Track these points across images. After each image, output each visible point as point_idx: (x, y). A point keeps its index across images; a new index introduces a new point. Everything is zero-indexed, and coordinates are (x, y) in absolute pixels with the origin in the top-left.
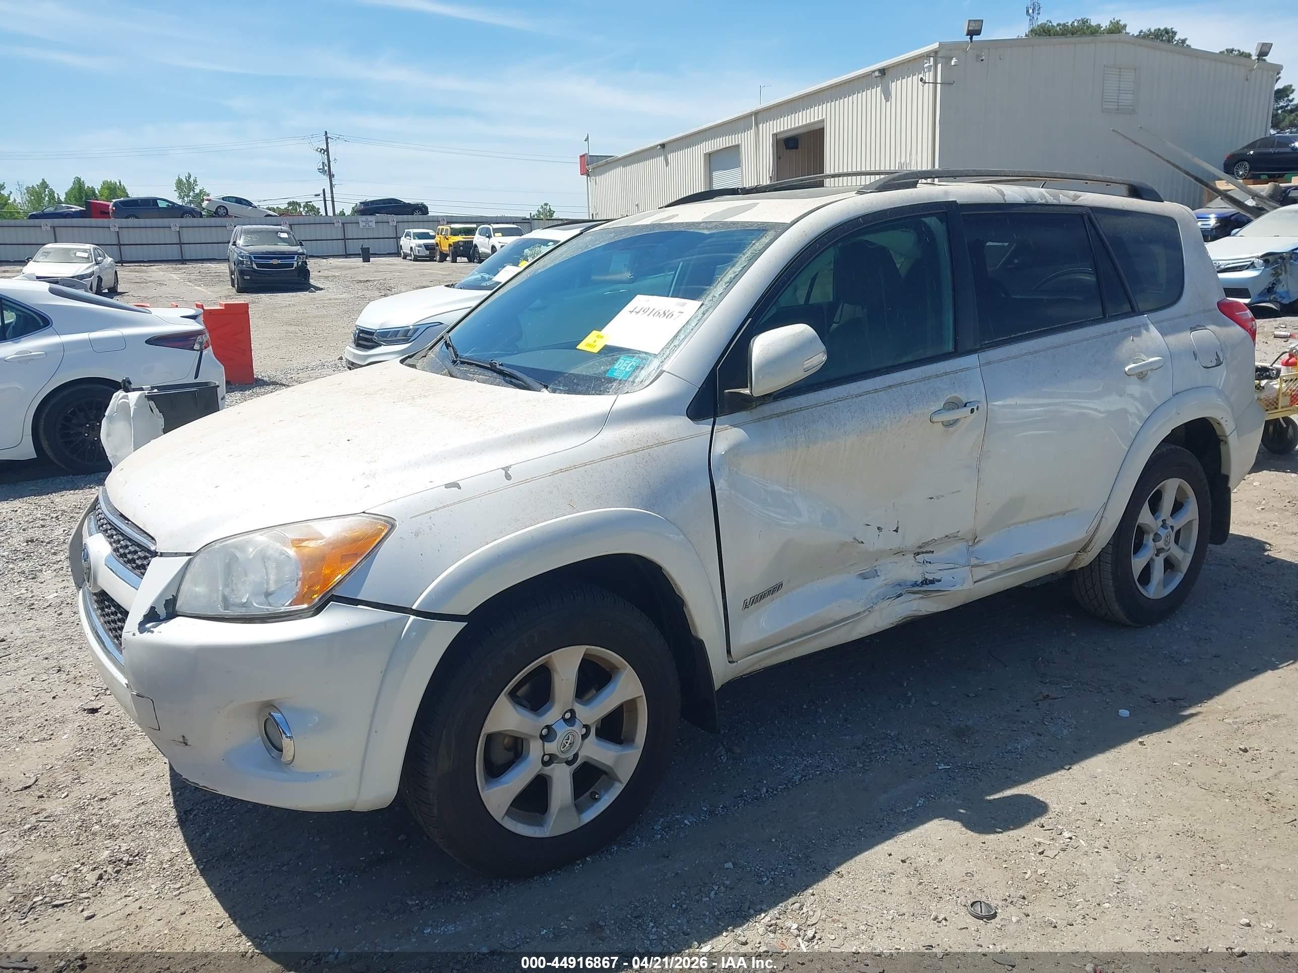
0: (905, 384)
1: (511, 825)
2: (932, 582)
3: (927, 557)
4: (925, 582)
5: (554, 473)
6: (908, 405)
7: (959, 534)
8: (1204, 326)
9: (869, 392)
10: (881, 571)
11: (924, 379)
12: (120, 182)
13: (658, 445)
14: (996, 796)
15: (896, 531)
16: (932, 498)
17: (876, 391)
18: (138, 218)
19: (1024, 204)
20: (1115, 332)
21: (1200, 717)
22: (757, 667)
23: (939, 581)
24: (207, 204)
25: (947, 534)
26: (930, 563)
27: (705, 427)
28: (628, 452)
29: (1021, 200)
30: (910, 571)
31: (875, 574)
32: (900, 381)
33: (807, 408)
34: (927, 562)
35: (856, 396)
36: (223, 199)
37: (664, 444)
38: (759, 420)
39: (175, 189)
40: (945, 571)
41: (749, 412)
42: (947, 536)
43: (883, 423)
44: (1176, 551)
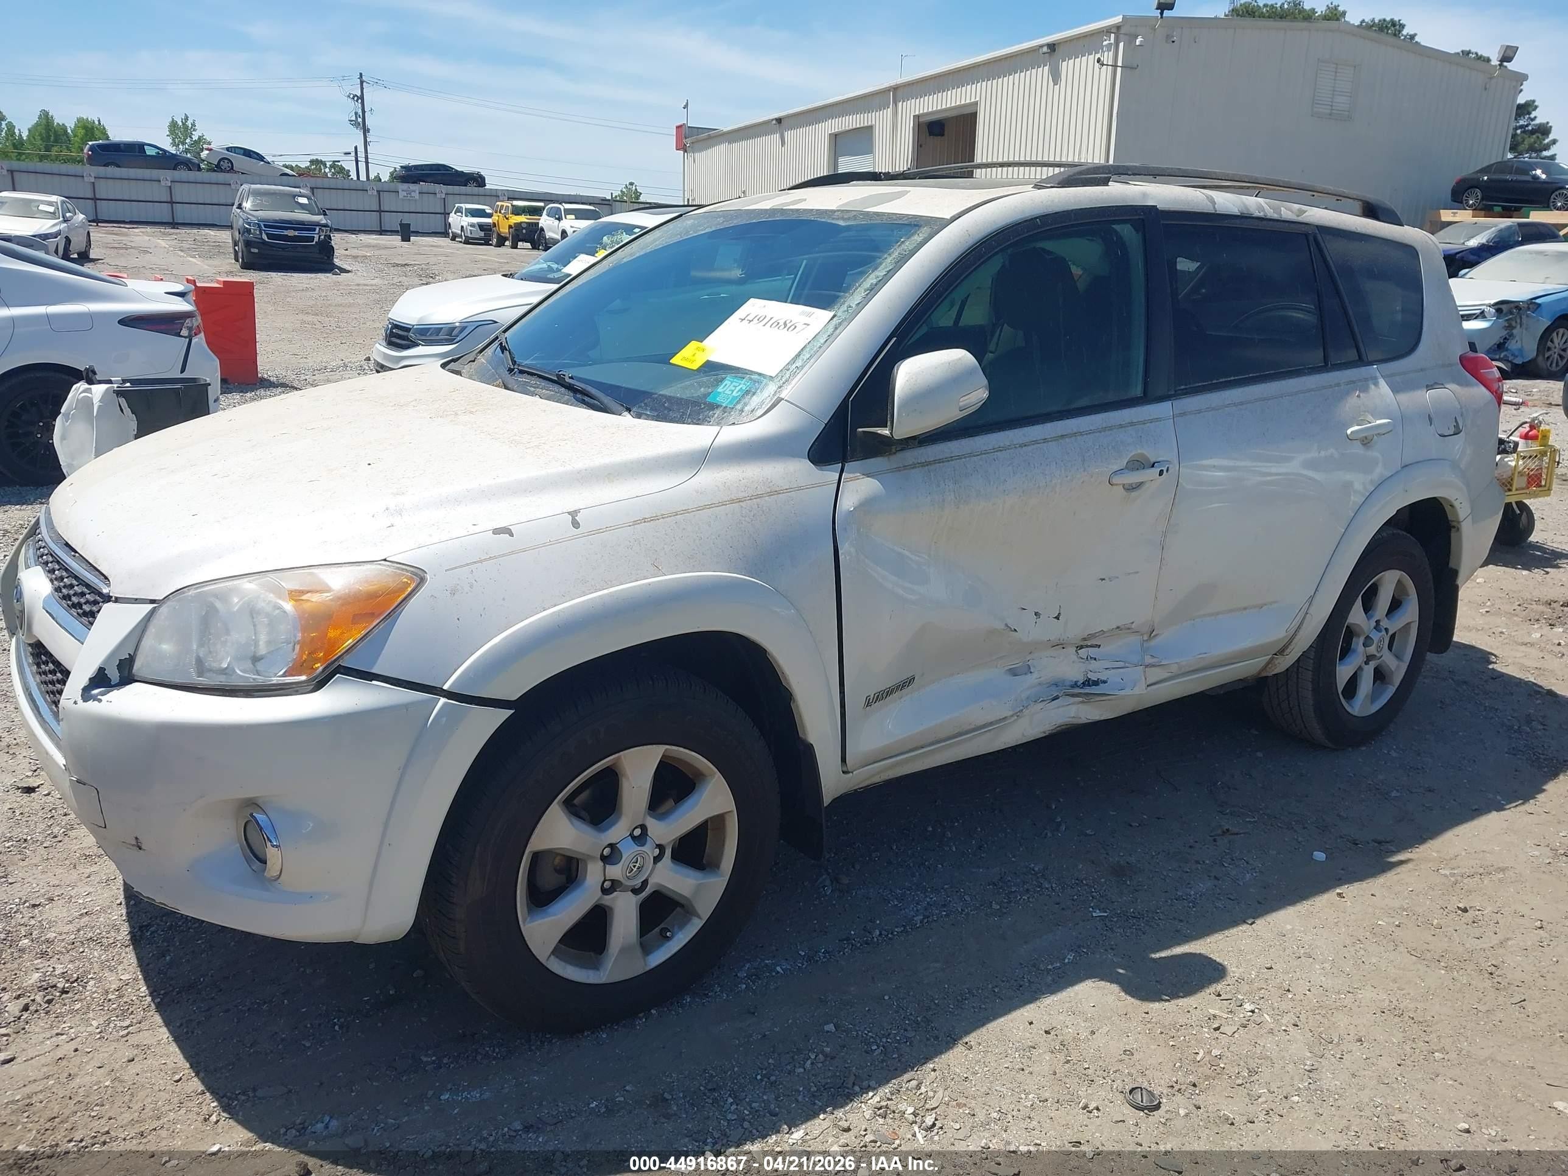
0: (1081, 434)
1: (559, 967)
2: (1096, 683)
3: (1092, 652)
4: (1088, 683)
5: (635, 523)
6: (1084, 460)
7: (1133, 626)
8: (1442, 384)
9: (1036, 442)
10: (1034, 667)
11: (1104, 429)
12: (99, 121)
13: (770, 494)
14: (1163, 954)
15: (1057, 618)
16: (1104, 579)
17: (1045, 440)
18: (119, 167)
19: (1238, 216)
20: (1338, 385)
21: (1410, 866)
22: (877, 779)
23: (1105, 682)
24: (207, 154)
25: (1119, 625)
26: (1095, 659)
27: (830, 475)
28: (732, 501)
29: (1235, 211)
30: (1071, 669)
31: (1028, 670)
32: (1075, 430)
33: (959, 457)
34: (1091, 658)
35: (1021, 446)
36: (228, 149)
37: (777, 493)
38: (898, 469)
39: (168, 133)
40: (1113, 671)
41: (886, 458)
42: (1118, 627)
43: (1051, 481)
44: (1389, 660)
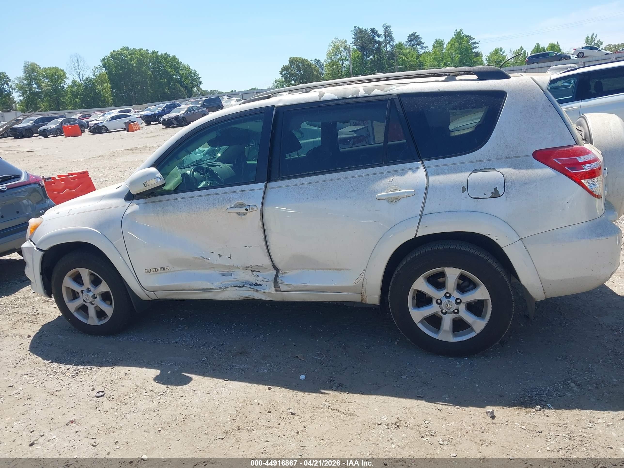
0: (216, 194)
2: (258, 285)
3: (258, 273)
4: (256, 284)
5: (78, 213)
7: (264, 266)
9: (197, 196)
10: (234, 274)
11: (227, 193)
13: (109, 208)
14: (186, 374)
15: (230, 258)
16: (246, 247)
17: (201, 196)
19: (337, 99)
20: (383, 173)
23: (261, 285)
25: (257, 265)
26: (259, 276)
27: (128, 203)
28: (100, 209)
29: (334, 97)
30: (249, 277)
31: (231, 275)
32: (214, 193)
33: (167, 200)
34: (257, 275)
35: (190, 198)
37: (112, 208)
38: (146, 203)
40: (264, 282)
41: (144, 199)
42: (257, 266)
